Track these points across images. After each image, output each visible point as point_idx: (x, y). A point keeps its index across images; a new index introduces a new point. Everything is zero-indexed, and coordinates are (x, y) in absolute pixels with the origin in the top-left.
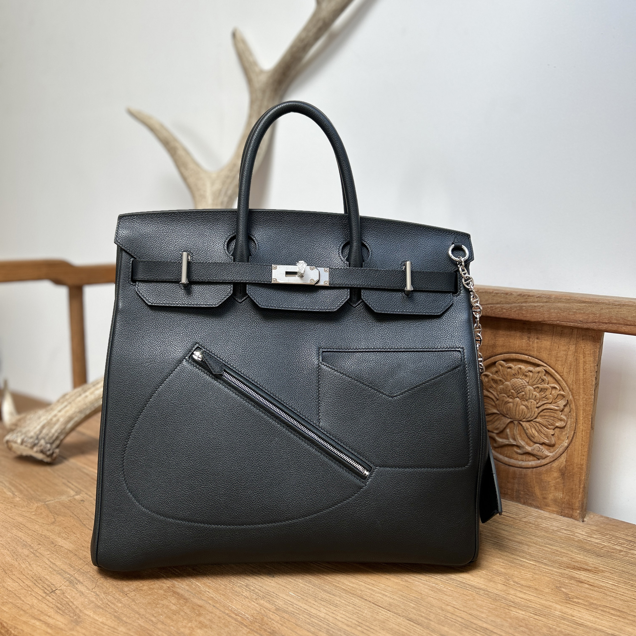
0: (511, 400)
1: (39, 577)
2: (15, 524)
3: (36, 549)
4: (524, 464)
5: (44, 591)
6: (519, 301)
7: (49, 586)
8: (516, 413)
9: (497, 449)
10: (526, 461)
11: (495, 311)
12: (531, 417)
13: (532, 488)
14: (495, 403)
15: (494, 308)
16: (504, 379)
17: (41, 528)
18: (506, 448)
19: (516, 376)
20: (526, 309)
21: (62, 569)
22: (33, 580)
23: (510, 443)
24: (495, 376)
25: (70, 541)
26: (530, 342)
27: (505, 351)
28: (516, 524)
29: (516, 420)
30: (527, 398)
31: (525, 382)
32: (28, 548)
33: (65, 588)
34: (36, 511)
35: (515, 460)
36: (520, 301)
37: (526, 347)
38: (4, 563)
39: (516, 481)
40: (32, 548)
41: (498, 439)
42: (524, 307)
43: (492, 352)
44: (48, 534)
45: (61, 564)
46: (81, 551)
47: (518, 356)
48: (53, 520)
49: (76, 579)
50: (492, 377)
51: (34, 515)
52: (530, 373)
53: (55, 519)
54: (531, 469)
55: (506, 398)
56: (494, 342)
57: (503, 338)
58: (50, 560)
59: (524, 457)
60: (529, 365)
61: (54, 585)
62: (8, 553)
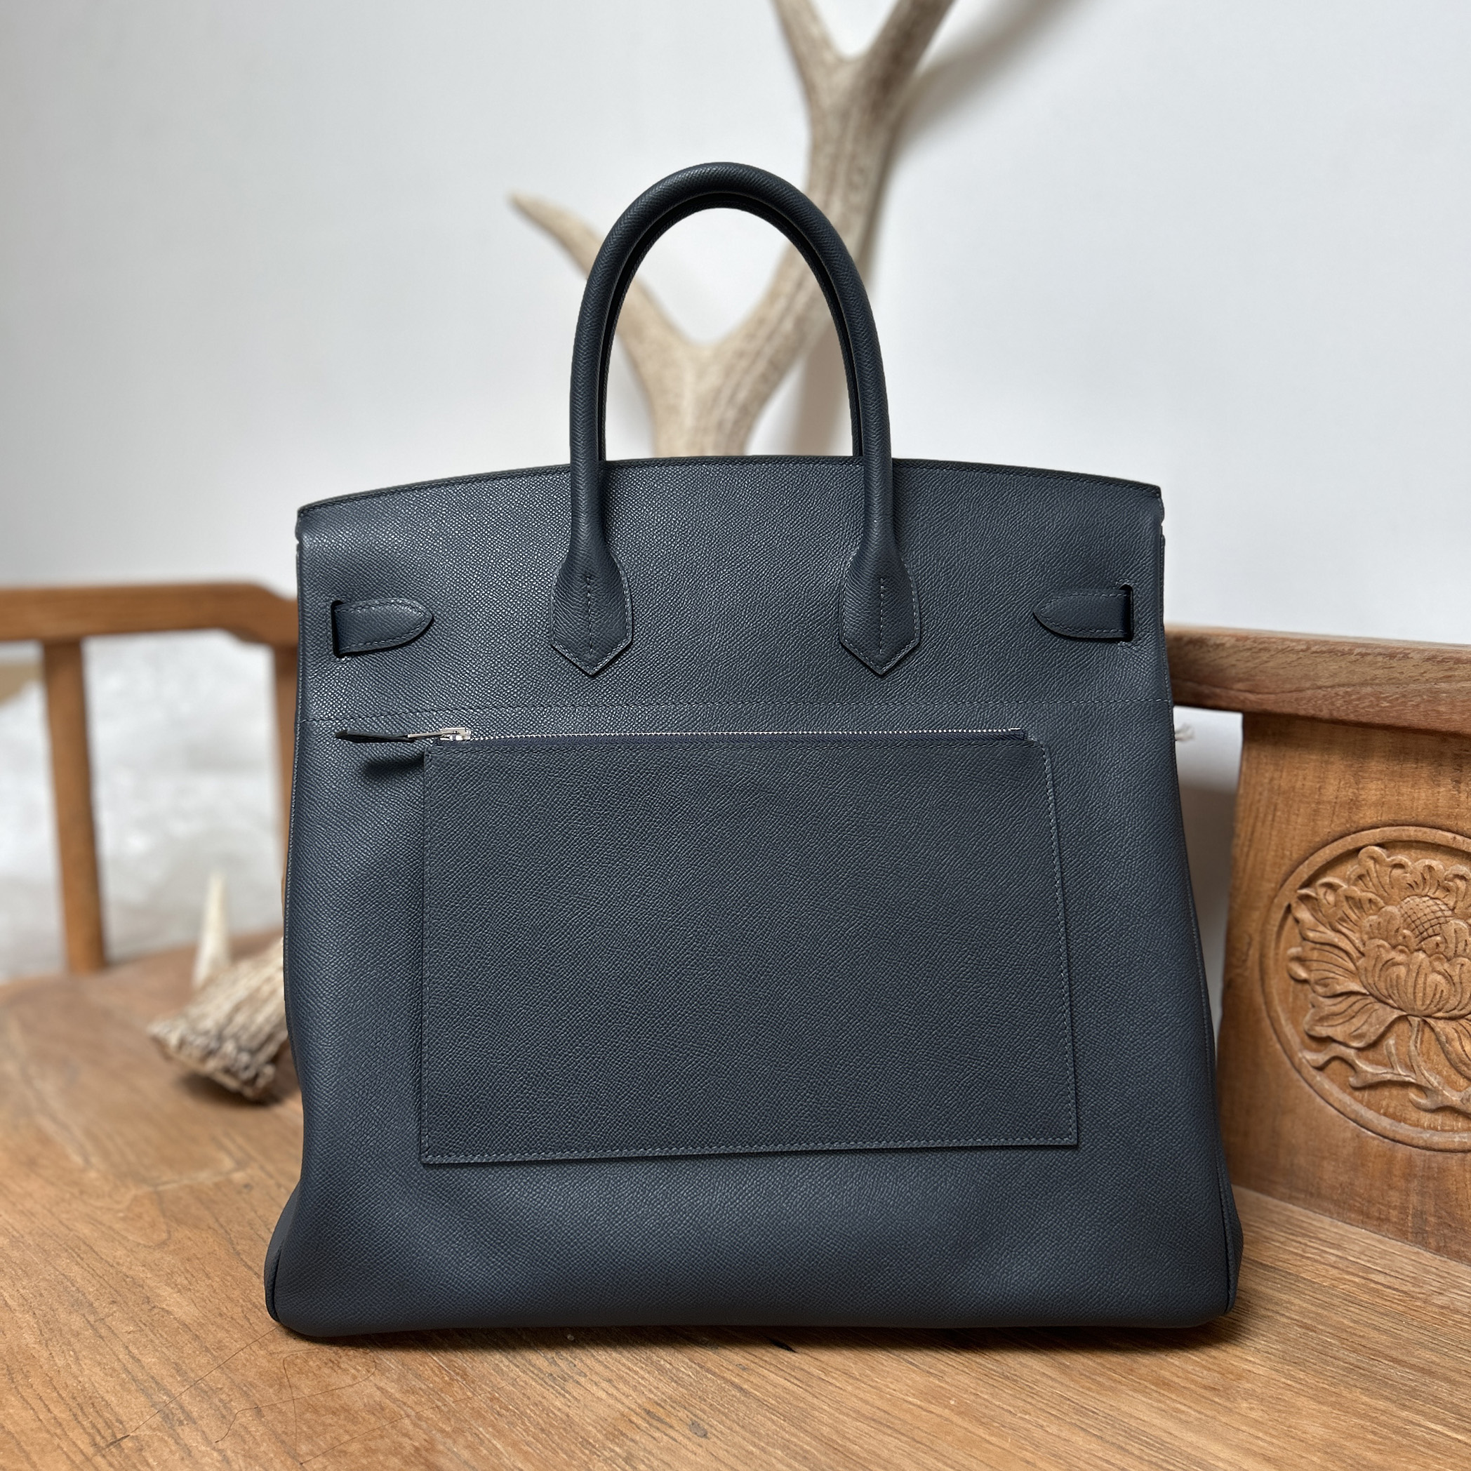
0: (1400, 958)
1: (90, 1398)
2: (69, 1243)
3: (101, 1316)
4: (1438, 1139)
5: (94, 1440)
6: (1427, 676)
7: (108, 1425)
8: (1414, 993)
9: (1357, 1093)
10: (1443, 1130)
11: (1357, 705)
12: (1460, 1007)
13: (1462, 1210)
14: (1354, 964)
15: (1354, 697)
16: (1382, 897)
17: (128, 1256)
18: (1386, 1092)
19: (1418, 891)
20: (1449, 700)
21: (153, 1378)
22: (74, 1405)
23: (1395, 1078)
24: (1354, 888)
25: (193, 1296)
26: (1460, 793)
27: (1385, 818)
28: (1415, 1313)
29: (1416, 1013)
30: (1451, 954)
31: (1443, 907)
32: (85, 1311)
33: (148, 1433)
34: (129, 1209)
35: (1410, 1125)
36: (1432, 675)
37: (1449, 808)
38: (16, 1349)
39: (1415, 1184)
40: (94, 1312)
41: (1362, 1065)
42: (1444, 692)
43: (1347, 821)
44: (141, 1275)
45: (154, 1364)
46: (212, 1328)
47: (1425, 833)
48: (164, 1236)
49: (182, 1407)
50: (1345, 890)
51: (124, 1219)
52: (1458, 882)
53: (169, 1232)
54: (1460, 1155)
55: (1387, 951)
56: (1353, 793)
57: (1379, 782)
58: (130, 1348)
59: (1439, 1119)
60: (1455, 860)
61: (121, 1423)
62: (32, 1322)
